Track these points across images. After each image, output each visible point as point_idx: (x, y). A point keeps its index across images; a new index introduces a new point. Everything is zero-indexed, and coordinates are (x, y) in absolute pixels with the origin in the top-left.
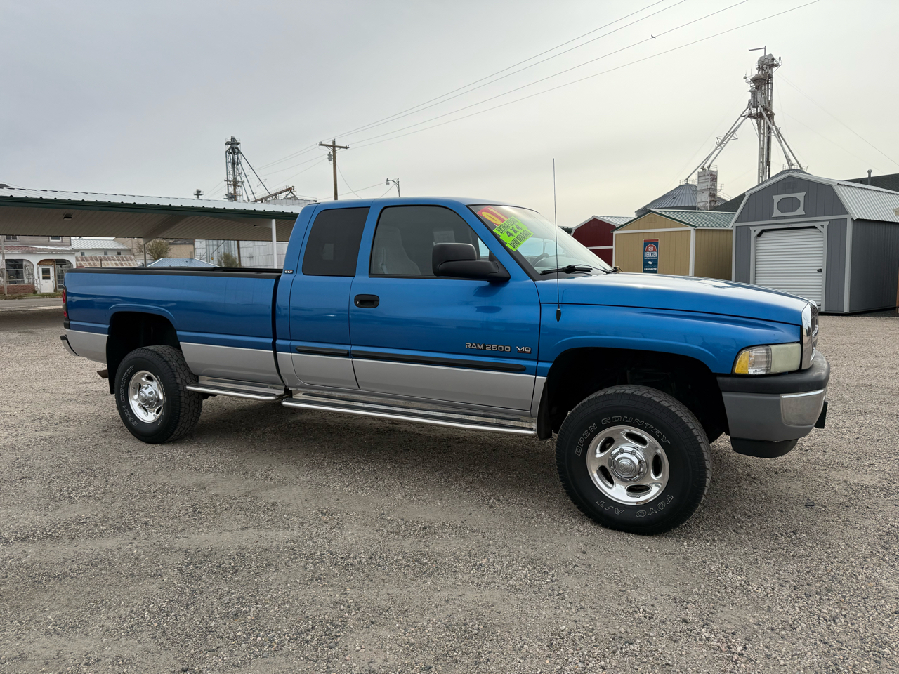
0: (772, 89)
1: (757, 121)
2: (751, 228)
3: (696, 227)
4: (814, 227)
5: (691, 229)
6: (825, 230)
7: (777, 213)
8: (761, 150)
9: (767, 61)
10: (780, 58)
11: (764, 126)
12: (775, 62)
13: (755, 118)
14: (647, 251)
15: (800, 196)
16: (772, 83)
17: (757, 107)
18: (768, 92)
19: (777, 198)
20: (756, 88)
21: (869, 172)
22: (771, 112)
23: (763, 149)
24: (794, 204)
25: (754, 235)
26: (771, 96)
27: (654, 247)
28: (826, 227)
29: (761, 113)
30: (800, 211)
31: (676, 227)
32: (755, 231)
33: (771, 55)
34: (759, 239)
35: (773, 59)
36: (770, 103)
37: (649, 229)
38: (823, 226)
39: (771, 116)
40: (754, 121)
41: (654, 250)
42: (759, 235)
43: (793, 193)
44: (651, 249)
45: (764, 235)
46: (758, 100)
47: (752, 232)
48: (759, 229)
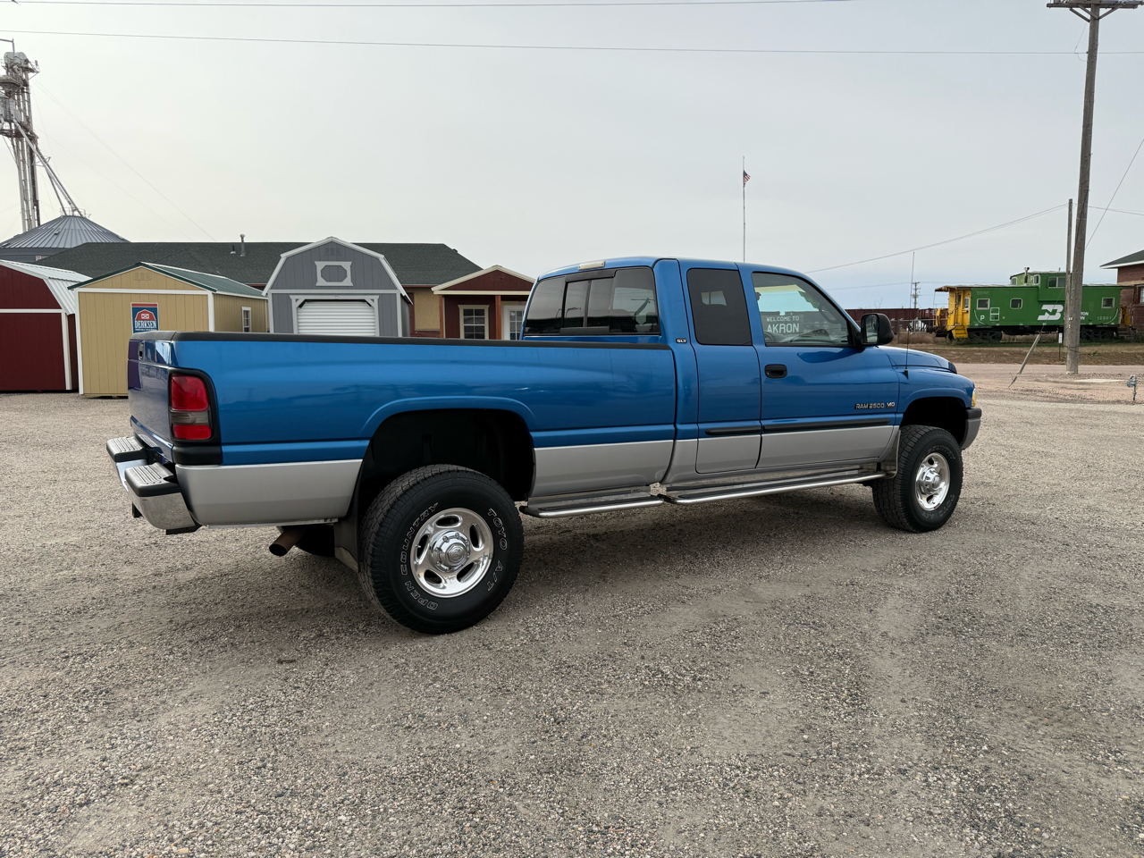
0: (29, 102)
1: (12, 141)
2: (291, 296)
3: (215, 291)
4: (364, 301)
5: (209, 293)
6: (375, 304)
7: (321, 282)
8: (22, 182)
9: (18, 61)
10: (36, 62)
11: (23, 150)
12: (30, 66)
13: (8, 136)
14: (139, 318)
15: (347, 265)
16: (28, 93)
17: (10, 122)
18: (24, 105)
19: (320, 265)
20: (6, 94)
21: (242, 237)
22: (32, 133)
23: (25, 180)
24: (340, 274)
25: (295, 305)
26: (30, 111)
27: (151, 315)
28: (376, 301)
29: (17, 130)
30: (348, 282)
31: (184, 289)
32: (297, 300)
33: (22, 54)
34: (300, 310)
35: (27, 61)
36: (28, 119)
37: (140, 288)
38: (373, 300)
39: (33, 138)
40: (8, 140)
41: (151, 319)
42: (301, 306)
43: (337, 260)
44: (146, 316)
45: (306, 304)
46: (12, 112)
47: (293, 301)
48: (302, 299)
